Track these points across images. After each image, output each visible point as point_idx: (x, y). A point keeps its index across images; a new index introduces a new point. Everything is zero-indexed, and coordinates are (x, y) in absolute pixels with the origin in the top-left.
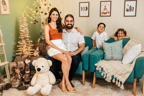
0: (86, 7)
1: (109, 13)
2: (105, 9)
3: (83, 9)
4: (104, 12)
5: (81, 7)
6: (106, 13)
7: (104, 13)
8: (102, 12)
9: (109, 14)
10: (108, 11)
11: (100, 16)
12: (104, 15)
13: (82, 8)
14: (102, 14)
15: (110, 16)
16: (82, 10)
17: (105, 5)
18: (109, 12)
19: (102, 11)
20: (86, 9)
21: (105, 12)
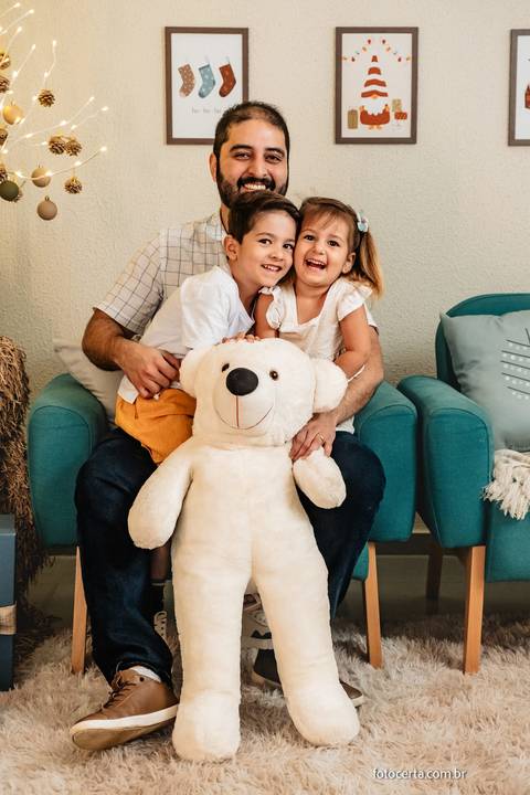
1: (401, 116)
2: (375, 87)
3: (198, 82)
4: (364, 114)
6: (382, 118)
7: (368, 119)
8: (352, 113)
9: (400, 129)
10: (397, 103)
11: (339, 140)
12: (363, 131)
14: (352, 125)
15: (412, 140)
17: (375, 59)
18: (406, 108)
19: (352, 101)
21: (374, 106)
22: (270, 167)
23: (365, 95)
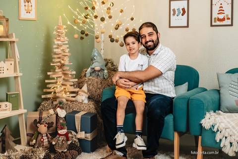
0: (183, 9)
1: (228, 19)
2: (221, 11)
3: (177, 13)
4: (218, 18)
5: (172, 9)
6: (223, 20)
7: (219, 20)
8: (215, 18)
9: (229, 22)
10: (227, 15)
11: (212, 25)
12: (218, 23)
13: (174, 10)
14: (215, 22)
15: (232, 25)
16: (174, 15)
17: (221, 4)
18: (230, 17)
19: (215, 15)
20: (182, 12)
21: (221, 16)
22: (150, 37)
23: (218, 14)
